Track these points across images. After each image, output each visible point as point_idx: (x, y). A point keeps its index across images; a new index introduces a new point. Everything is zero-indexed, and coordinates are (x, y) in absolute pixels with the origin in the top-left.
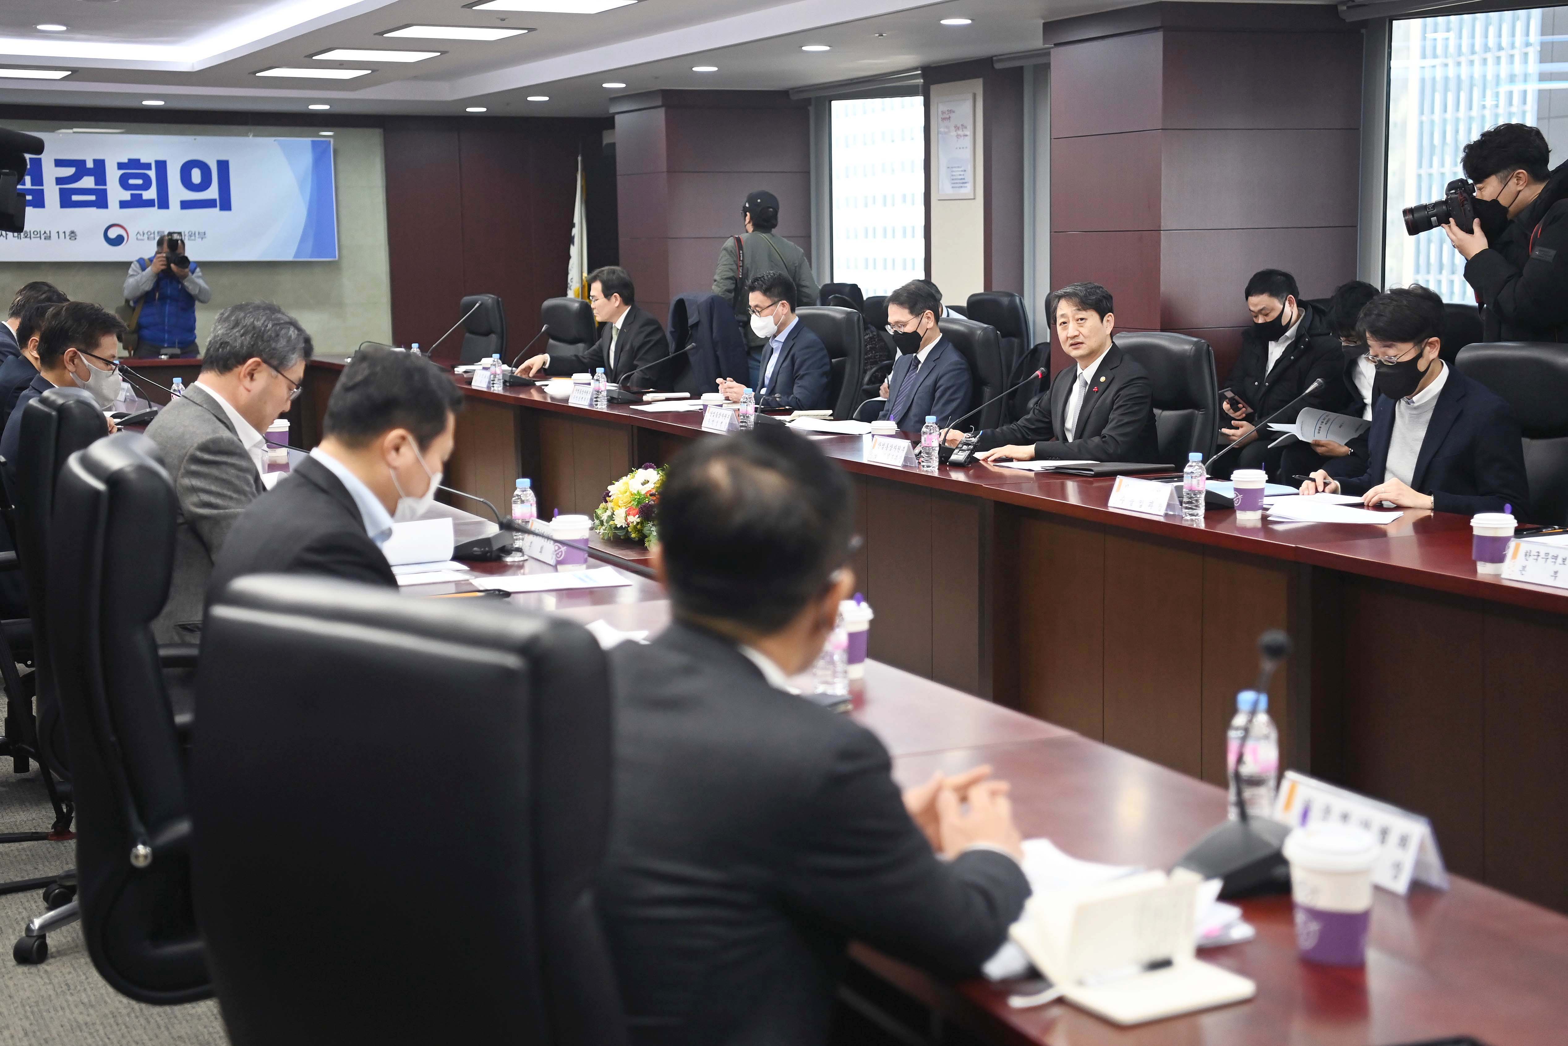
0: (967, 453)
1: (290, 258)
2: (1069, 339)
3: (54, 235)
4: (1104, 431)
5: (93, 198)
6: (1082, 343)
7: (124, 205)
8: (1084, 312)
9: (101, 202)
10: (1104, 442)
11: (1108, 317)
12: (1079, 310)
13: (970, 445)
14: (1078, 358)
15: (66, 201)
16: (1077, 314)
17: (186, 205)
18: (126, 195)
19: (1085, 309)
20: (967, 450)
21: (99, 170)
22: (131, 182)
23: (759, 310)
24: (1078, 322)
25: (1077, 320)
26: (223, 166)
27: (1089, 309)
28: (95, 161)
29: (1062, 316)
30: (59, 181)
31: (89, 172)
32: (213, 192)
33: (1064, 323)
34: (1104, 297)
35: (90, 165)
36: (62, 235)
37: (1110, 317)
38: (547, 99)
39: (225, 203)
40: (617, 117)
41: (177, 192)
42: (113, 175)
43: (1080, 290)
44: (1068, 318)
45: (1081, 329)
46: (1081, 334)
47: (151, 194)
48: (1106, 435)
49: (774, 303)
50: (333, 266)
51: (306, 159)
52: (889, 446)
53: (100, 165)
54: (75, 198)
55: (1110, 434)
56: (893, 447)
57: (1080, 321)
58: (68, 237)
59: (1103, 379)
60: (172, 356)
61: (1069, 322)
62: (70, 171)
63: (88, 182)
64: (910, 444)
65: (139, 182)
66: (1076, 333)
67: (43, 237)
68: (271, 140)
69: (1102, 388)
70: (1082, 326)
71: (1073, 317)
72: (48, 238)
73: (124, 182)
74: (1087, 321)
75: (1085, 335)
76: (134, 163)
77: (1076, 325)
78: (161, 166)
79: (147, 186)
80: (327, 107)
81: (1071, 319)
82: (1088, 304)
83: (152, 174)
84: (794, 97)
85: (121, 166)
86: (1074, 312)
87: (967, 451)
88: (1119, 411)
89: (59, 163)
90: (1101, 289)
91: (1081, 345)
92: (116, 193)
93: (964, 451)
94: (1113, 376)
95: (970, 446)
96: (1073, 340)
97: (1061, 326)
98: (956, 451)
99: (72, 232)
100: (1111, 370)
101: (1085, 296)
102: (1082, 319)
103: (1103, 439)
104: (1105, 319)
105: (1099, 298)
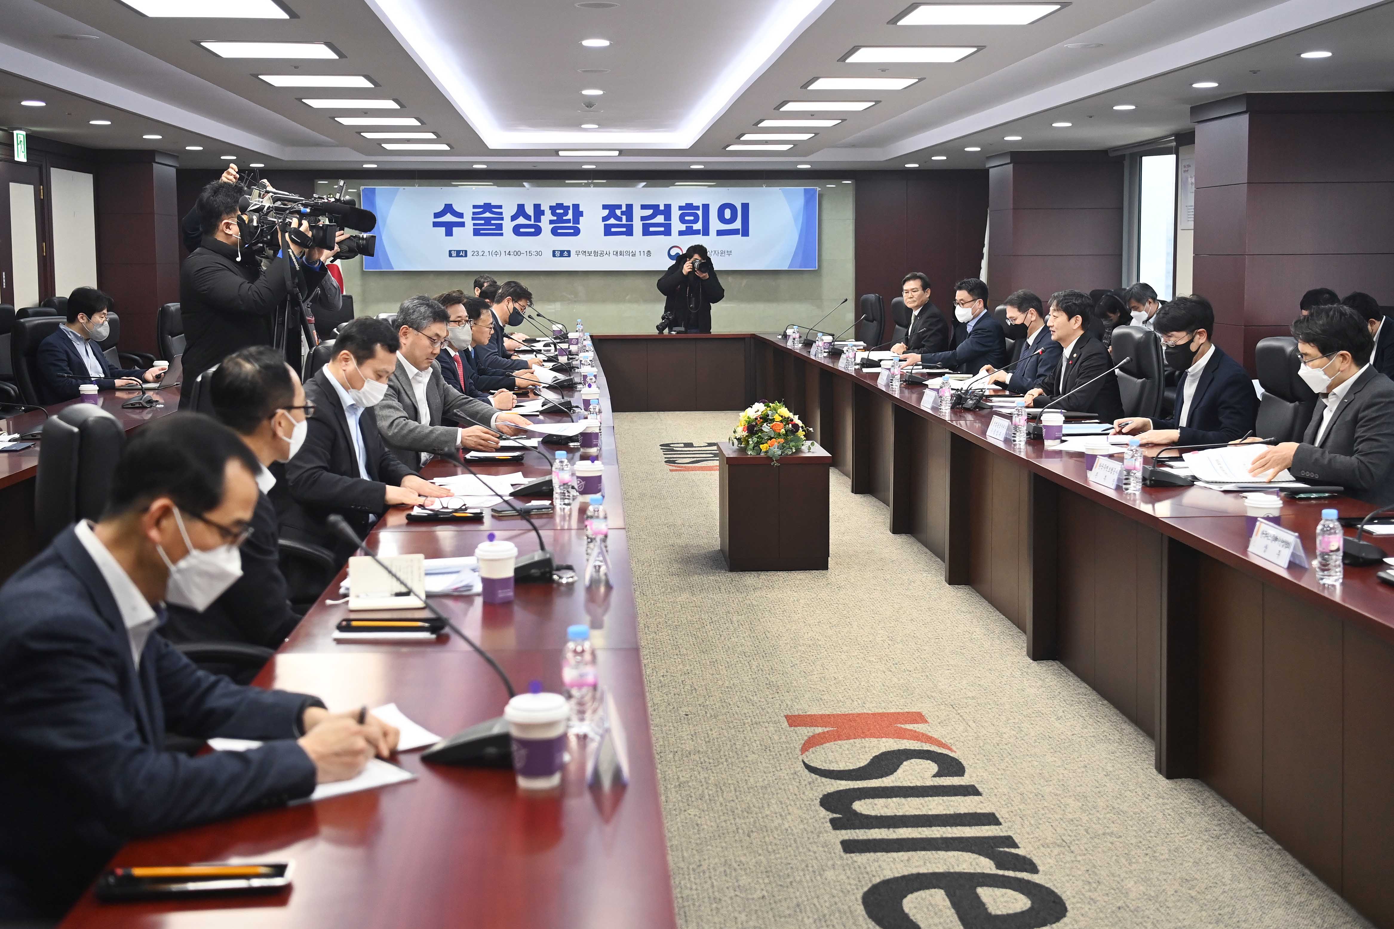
1: (785, 268)
3: (637, 254)
5: (662, 229)
7: (681, 233)
9: (667, 232)
15: (646, 232)
17: (720, 233)
18: (683, 227)
21: (667, 211)
22: (687, 218)
23: (963, 303)
26: (745, 207)
28: (665, 205)
30: (643, 218)
31: (661, 213)
32: (737, 225)
35: (662, 208)
36: (642, 253)
38: (944, 158)
39: (745, 232)
40: (991, 170)
41: (715, 224)
42: (676, 213)
47: (698, 226)
49: (974, 300)
50: (817, 273)
51: (800, 201)
53: (668, 207)
54: (652, 229)
58: (646, 255)
60: (678, 333)
62: (650, 212)
63: (660, 219)
65: (692, 218)
67: (631, 255)
68: (776, 189)
72: (634, 255)
73: (682, 219)
74: (1058, 318)
76: (689, 206)
78: (706, 207)
79: (696, 221)
80: (809, 166)
83: (700, 213)
84: (1111, 155)
85: (681, 208)
89: (644, 207)
92: (677, 226)
94: (1081, 353)
99: (649, 252)
100: (1080, 349)
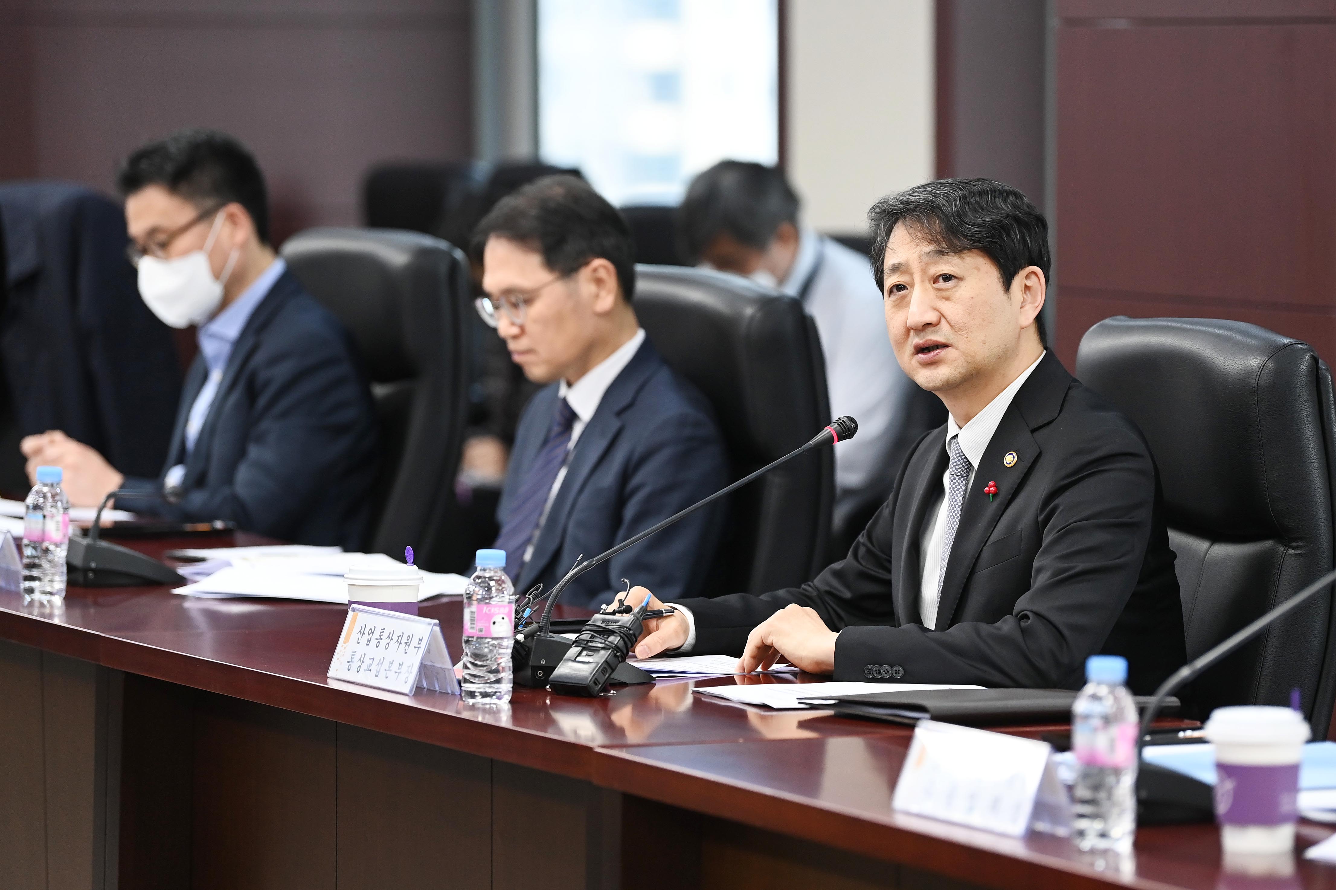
0: (602, 656)
2: (912, 331)
4: (1022, 604)
6: (945, 346)
8: (954, 259)
10: (1023, 631)
11: (1027, 277)
12: (940, 252)
13: (612, 632)
14: (939, 389)
16: (935, 263)
19: (957, 251)
20: (603, 648)
24: (936, 286)
25: (935, 280)
27: (969, 250)
29: (896, 269)
33: (900, 287)
34: (1016, 219)
37: (1033, 276)
43: (947, 195)
44: (911, 274)
45: (945, 307)
46: (943, 321)
48: (1028, 613)
49: (206, 216)
52: (384, 637)
55: (1036, 608)
56: (395, 638)
57: (942, 284)
59: (1010, 459)
61: (912, 285)
64: (437, 629)
66: (931, 317)
69: (1008, 484)
70: (947, 299)
71: (924, 271)
74: (962, 284)
75: (953, 323)
77: (932, 293)
81: (917, 278)
82: (965, 236)
86: (926, 259)
87: (602, 652)
88: (1062, 549)
90: (1011, 199)
91: (943, 353)
93: (596, 650)
94: (1039, 451)
95: (611, 638)
96: (922, 334)
97: (893, 298)
98: (574, 651)
100: (1033, 431)
101: (960, 215)
102: (947, 278)
103: (1023, 624)
104: (1018, 281)
105: (1000, 222)
